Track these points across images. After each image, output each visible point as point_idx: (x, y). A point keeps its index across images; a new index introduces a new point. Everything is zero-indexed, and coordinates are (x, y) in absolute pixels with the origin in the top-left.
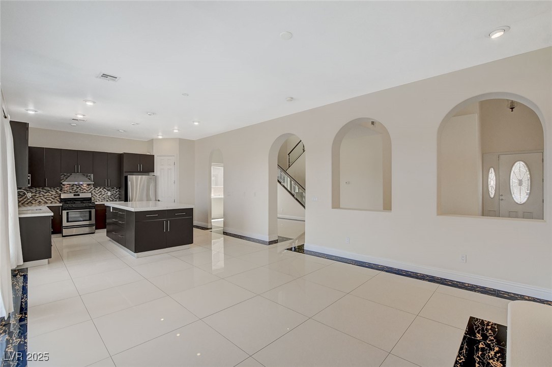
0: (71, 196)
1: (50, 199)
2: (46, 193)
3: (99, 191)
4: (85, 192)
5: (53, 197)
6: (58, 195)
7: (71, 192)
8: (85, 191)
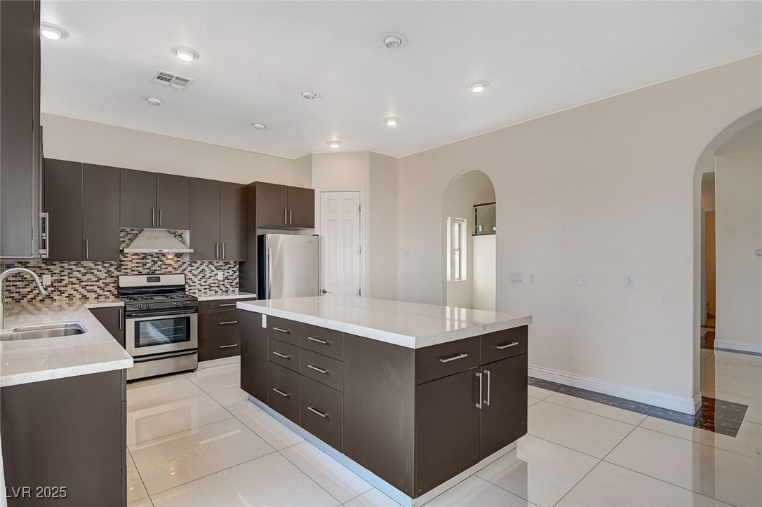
0: (141, 281)
1: (95, 288)
2: (84, 275)
3: (199, 270)
4: (170, 273)
5: (100, 283)
6: (113, 280)
7: (140, 273)
8: (170, 269)
